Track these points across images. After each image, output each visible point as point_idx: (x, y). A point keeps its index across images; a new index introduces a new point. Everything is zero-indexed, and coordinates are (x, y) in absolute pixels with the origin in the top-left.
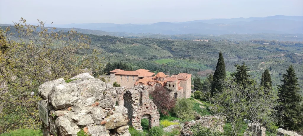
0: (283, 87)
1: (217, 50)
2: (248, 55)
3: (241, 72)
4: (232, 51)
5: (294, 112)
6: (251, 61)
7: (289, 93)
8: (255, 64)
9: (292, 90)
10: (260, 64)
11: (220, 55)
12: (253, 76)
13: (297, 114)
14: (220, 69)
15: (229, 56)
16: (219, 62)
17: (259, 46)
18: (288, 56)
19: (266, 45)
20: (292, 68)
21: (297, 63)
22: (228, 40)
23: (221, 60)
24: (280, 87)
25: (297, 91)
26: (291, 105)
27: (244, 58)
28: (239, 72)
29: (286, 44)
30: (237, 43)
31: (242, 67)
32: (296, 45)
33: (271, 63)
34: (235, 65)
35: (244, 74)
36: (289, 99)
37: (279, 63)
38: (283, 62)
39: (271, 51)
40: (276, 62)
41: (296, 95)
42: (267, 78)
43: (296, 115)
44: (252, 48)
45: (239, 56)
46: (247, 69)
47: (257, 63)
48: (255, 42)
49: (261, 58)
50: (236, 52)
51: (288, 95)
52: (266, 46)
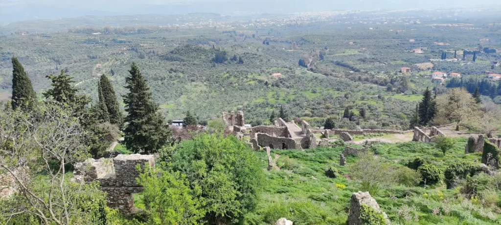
0: (131, 96)
1: (9, 53)
2: (72, 55)
3: (60, 85)
4: (41, 52)
5: (152, 127)
6: (78, 64)
7: (140, 103)
8: (87, 68)
9: (143, 98)
10: (95, 68)
11: (15, 62)
12: (89, 89)
13: (156, 129)
14: (22, 89)
15: (37, 61)
16: (14, 75)
17: (87, 39)
18: (133, 49)
19: (97, 35)
20: (135, 67)
21: (146, 58)
22: (28, 32)
23: (18, 72)
24: (126, 97)
25: (149, 98)
26: (146, 119)
27: (66, 62)
28: (58, 87)
29: (125, 31)
30: (46, 36)
31: (60, 77)
32: (139, 31)
33: (111, 64)
34: (47, 76)
35: (67, 88)
36: (141, 111)
37: (123, 62)
38: (127, 59)
39: (106, 45)
40: (117, 60)
41: (148, 103)
42: (106, 88)
43: (154, 131)
44: (76, 43)
45: (56, 59)
46: (69, 79)
47: (90, 67)
48: (78, 32)
49: (94, 58)
50: (49, 52)
51: (140, 106)
52: (96, 38)
